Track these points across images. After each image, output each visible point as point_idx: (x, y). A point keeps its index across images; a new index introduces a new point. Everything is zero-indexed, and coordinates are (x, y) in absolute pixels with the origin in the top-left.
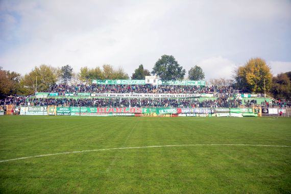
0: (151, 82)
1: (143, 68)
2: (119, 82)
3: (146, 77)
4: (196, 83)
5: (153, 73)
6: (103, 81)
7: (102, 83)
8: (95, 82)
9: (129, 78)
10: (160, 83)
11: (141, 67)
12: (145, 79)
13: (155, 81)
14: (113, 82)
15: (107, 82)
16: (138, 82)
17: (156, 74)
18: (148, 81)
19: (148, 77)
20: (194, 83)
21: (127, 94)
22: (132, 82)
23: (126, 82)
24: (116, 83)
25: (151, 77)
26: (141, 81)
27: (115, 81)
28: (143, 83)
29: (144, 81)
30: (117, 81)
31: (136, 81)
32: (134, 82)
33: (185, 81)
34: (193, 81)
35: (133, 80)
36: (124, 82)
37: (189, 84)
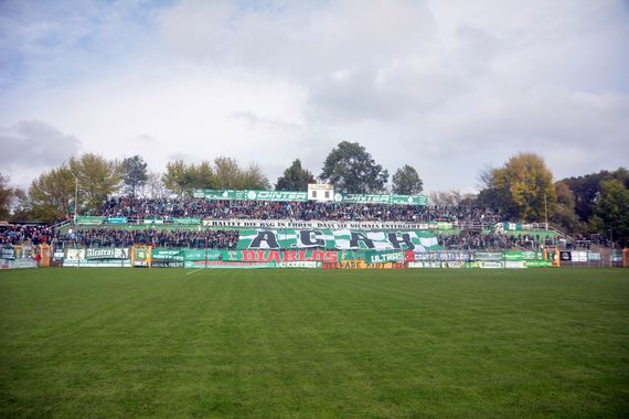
0: (321, 198)
1: (300, 165)
2: (252, 195)
3: (310, 185)
4: (410, 201)
5: (322, 177)
6: (216, 194)
7: (216, 197)
8: (199, 194)
9: (270, 187)
10: (338, 198)
11: (297, 164)
12: (306, 190)
13: (327, 195)
14: (239, 195)
15: (225, 195)
16: (292, 196)
17: (328, 181)
18: (314, 194)
19: (314, 185)
20: (406, 200)
21: (280, 221)
22: (280, 196)
23: (267, 195)
24: (246, 197)
25: (320, 186)
26: (299, 193)
27: (244, 194)
28: (303, 198)
29: (306, 194)
30: (247, 193)
31: (289, 193)
32: (285, 197)
33: (388, 196)
34: (403, 196)
35: (281, 193)
36: (262, 195)
37: (395, 202)
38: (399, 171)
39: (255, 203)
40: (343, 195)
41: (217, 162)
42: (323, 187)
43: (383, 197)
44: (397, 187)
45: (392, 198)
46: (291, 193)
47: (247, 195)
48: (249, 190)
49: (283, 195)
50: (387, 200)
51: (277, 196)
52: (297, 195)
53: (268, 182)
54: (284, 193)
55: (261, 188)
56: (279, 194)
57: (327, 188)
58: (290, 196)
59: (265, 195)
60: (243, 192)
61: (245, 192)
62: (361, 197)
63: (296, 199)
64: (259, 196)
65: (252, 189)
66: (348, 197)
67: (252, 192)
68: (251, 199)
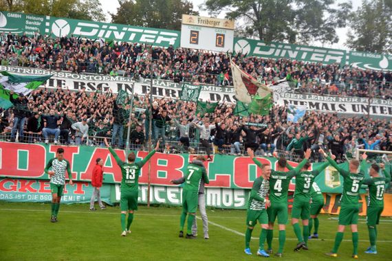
0: (207, 44)
2: (61, 28)
3: (185, 18)
12: (177, 27)
13: (220, 41)
16: (149, 37)
18: (195, 37)
19: (195, 18)
20: (375, 63)
21: (123, 81)
22: (123, 34)
23: (94, 32)
24: (47, 30)
25: (207, 22)
26: (162, 33)
27: (43, 24)
28: (172, 42)
29: (176, 35)
30: (51, 22)
31: (141, 31)
32: (132, 37)
33: (342, 53)
34: (370, 55)
35: (125, 29)
36: (84, 29)
37: (355, 65)
38: (367, 7)
39: (66, 43)
40: (253, 44)
42: (213, 24)
43: (333, 55)
44: (356, 39)
45: (348, 57)
46: (146, 31)
47: (50, 27)
48: (56, 16)
49: (128, 34)
50: (339, 60)
51: (116, 34)
52: (157, 36)
53: (99, 7)
54: (130, 30)
55: (82, 16)
56: (120, 31)
57: (221, 26)
58: (144, 36)
59: (90, 29)
60: (42, 20)
61: (46, 21)
62: (287, 49)
63: (154, 43)
64: (77, 31)
65: (62, 17)
66: (262, 49)
67: (61, 22)
68: (58, 35)
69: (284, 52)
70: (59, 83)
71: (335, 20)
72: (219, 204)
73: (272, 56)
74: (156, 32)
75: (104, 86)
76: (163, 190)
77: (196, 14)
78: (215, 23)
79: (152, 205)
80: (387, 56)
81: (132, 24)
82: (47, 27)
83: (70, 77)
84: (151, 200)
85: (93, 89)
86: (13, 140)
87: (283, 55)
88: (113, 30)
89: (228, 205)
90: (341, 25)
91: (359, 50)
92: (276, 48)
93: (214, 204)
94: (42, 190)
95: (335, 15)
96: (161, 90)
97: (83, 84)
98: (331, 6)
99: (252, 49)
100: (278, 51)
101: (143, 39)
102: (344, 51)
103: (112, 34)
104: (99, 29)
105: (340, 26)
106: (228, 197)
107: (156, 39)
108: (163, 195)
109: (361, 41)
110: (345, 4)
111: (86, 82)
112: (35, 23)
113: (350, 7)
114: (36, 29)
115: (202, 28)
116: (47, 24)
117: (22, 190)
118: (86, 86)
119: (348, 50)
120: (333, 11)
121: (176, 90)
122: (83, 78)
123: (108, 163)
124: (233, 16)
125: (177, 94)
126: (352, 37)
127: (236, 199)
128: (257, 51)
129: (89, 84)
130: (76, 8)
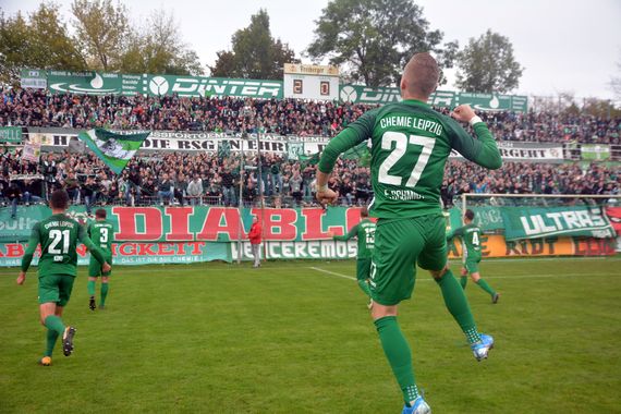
0: (311, 93)
1: (266, 25)
2: (159, 86)
4: (494, 104)
5: (315, 51)
6: (72, 80)
7: (75, 89)
8: (32, 81)
9: (200, 71)
10: (347, 97)
11: (261, 21)
12: (279, 77)
13: (325, 89)
14: (130, 85)
16: (251, 89)
18: (298, 86)
19: (298, 66)
20: (486, 103)
21: (228, 137)
22: (223, 87)
23: (194, 87)
24: (145, 89)
25: (311, 70)
26: (264, 84)
27: (141, 82)
28: (275, 92)
29: (279, 85)
30: (149, 80)
31: (242, 83)
32: (233, 90)
33: (451, 95)
34: (480, 95)
35: (225, 82)
36: (183, 85)
38: (475, 46)
39: (166, 101)
40: (359, 90)
41: (77, 12)
42: (317, 72)
43: (442, 97)
44: (465, 79)
45: (457, 99)
46: (248, 83)
47: (148, 86)
48: (152, 73)
49: (229, 87)
50: (448, 102)
51: (216, 87)
52: (259, 87)
53: (197, 60)
54: (231, 83)
55: (180, 72)
56: (220, 84)
57: (325, 73)
58: (245, 88)
59: (189, 85)
60: (139, 78)
61: (143, 79)
62: (395, 94)
63: (257, 96)
64: (176, 88)
65: (160, 74)
66: (369, 94)
67: (159, 79)
68: (156, 93)
69: (392, 96)
70: (163, 143)
71: (442, 61)
72: (333, 255)
73: (380, 101)
74: (258, 84)
75: (209, 143)
76: (278, 245)
77: (298, 62)
78: (319, 71)
79: (269, 260)
80: (497, 95)
81: (233, 77)
82: (145, 86)
83: (174, 137)
84: (267, 257)
85: (198, 147)
86: (129, 205)
87: (390, 100)
88: (212, 84)
89: (342, 256)
90: (449, 65)
91: (469, 90)
92: (383, 93)
93: (328, 256)
94: (161, 253)
95: (442, 55)
96: (267, 144)
97: (187, 143)
98: (437, 47)
99: (359, 96)
100: (386, 96)
101: (244, 91)
102: (454, 93)
103: (213, 88)
104: (199, 84)
105: (448, 67)
106: (341, 248)
107: (258, 91)
108: (278, 250)
109: (470, 81)
110: (451, 43)
111: (190, 141)
112: (132, 82)
113: (457, 47)
114: (133, 88)
115: (307, 77)
116: (145, 82)
117: (142, 253)
118: (190, 145)
119: (457, 91)
120: (440, 51)
121: (283, 143)
122: (187, 137)
123: (223, 223)
124: (337, 62)
125: (284, 148)
126: (461, 78)
127: (350, 250)
128: (364, 97)
129: (193, 143)
130: (173, 63)
